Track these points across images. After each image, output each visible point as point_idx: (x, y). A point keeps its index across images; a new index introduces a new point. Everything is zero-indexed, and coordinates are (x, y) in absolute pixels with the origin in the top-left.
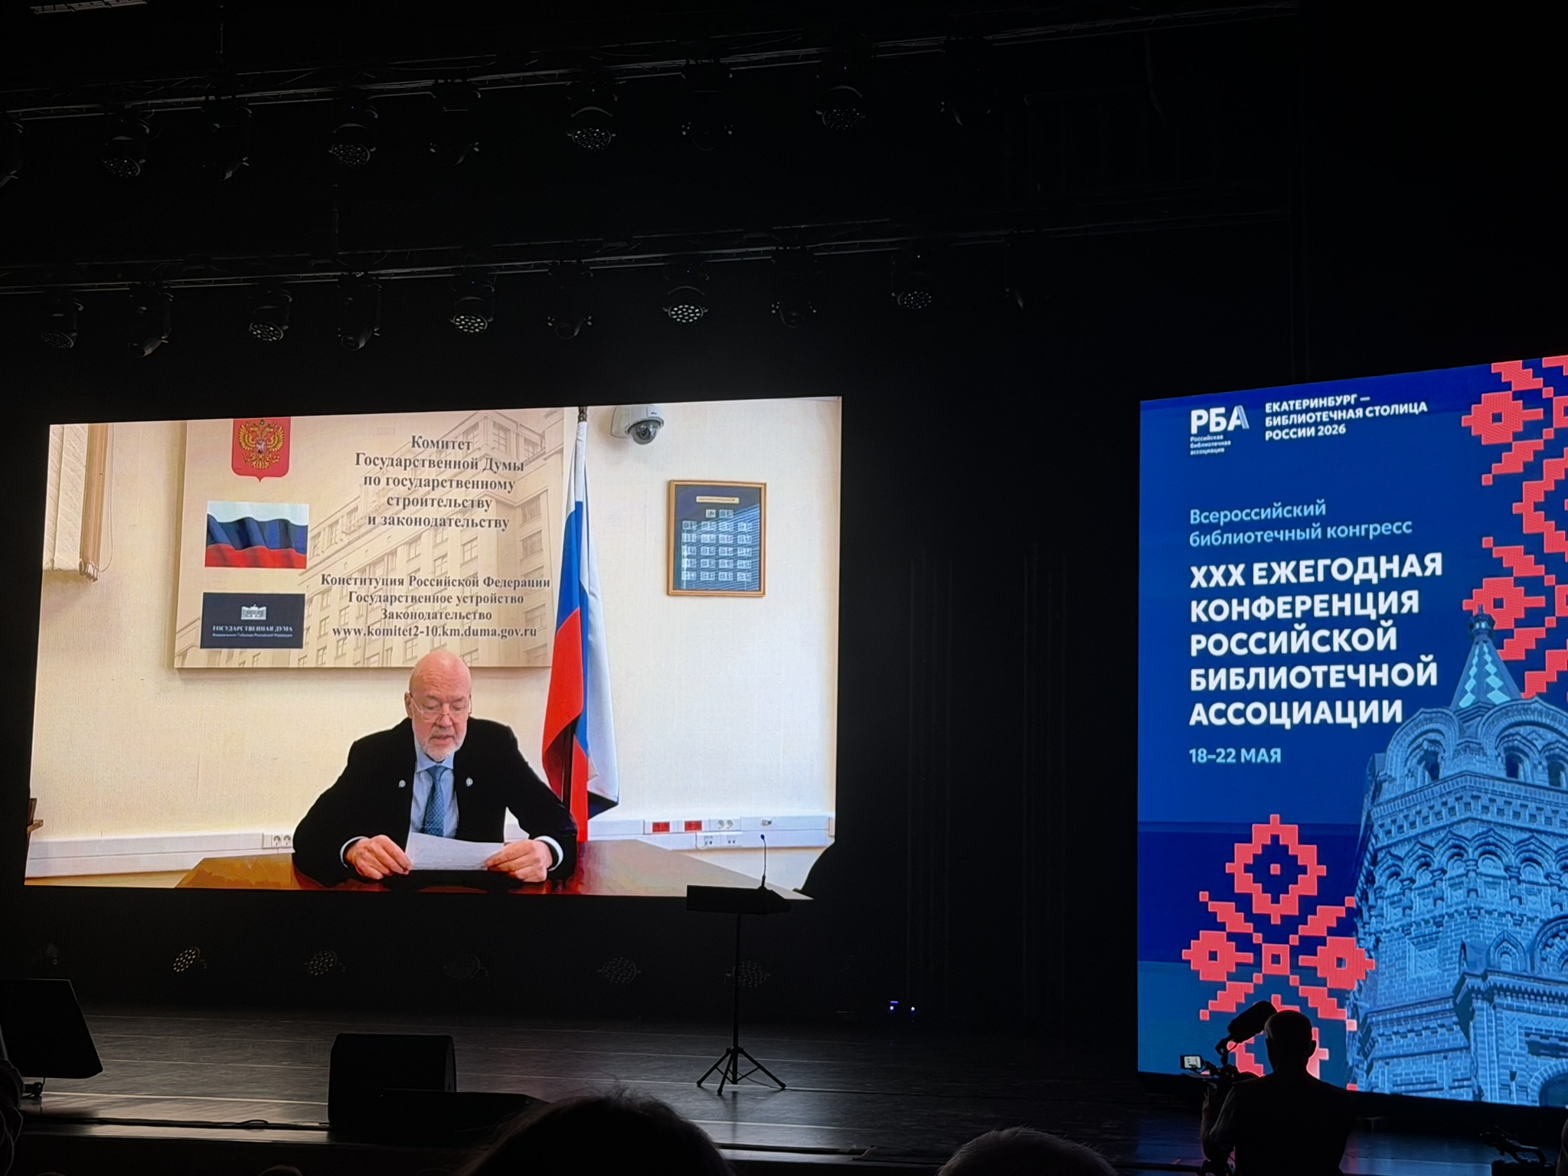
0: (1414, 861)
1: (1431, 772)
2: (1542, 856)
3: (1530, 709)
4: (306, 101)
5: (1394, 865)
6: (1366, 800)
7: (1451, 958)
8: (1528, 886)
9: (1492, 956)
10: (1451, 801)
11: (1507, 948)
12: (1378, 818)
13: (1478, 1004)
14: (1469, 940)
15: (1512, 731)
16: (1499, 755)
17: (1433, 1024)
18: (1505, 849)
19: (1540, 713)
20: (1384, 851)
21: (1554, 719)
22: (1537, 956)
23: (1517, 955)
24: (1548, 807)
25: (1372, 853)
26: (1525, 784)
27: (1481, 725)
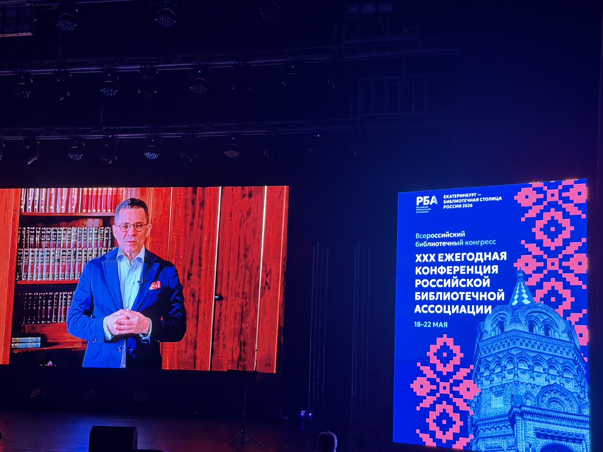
0: (495, 363)
1: (501, 330)
2: (542, 362)
3: (538, 306)
4: (92, 72)
5: (487, 364)
6: (477, 340)
7: (508, 400)
8: (537, 373)
9: (523, 400)
10: (508, 340)
11: (529, 397)
12: (481, 346)
13: (518, 418)
14: (515, 394)
15: (531, 314)
16: (526, 323)
17: (501, 426)
18: (528, 359)
19: (542, 308)
20: (484, 359)
21: (547, 310)
22: (540, 401)
23: (533, 400)
24: (545, 344)
25: (479, 359)
26: (536, 335)
27: (520, 312)
